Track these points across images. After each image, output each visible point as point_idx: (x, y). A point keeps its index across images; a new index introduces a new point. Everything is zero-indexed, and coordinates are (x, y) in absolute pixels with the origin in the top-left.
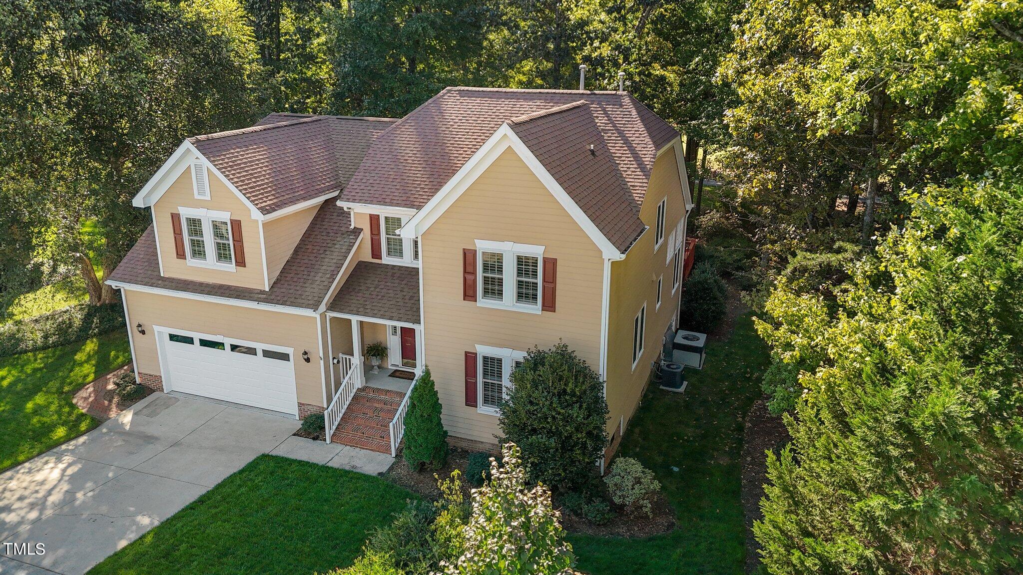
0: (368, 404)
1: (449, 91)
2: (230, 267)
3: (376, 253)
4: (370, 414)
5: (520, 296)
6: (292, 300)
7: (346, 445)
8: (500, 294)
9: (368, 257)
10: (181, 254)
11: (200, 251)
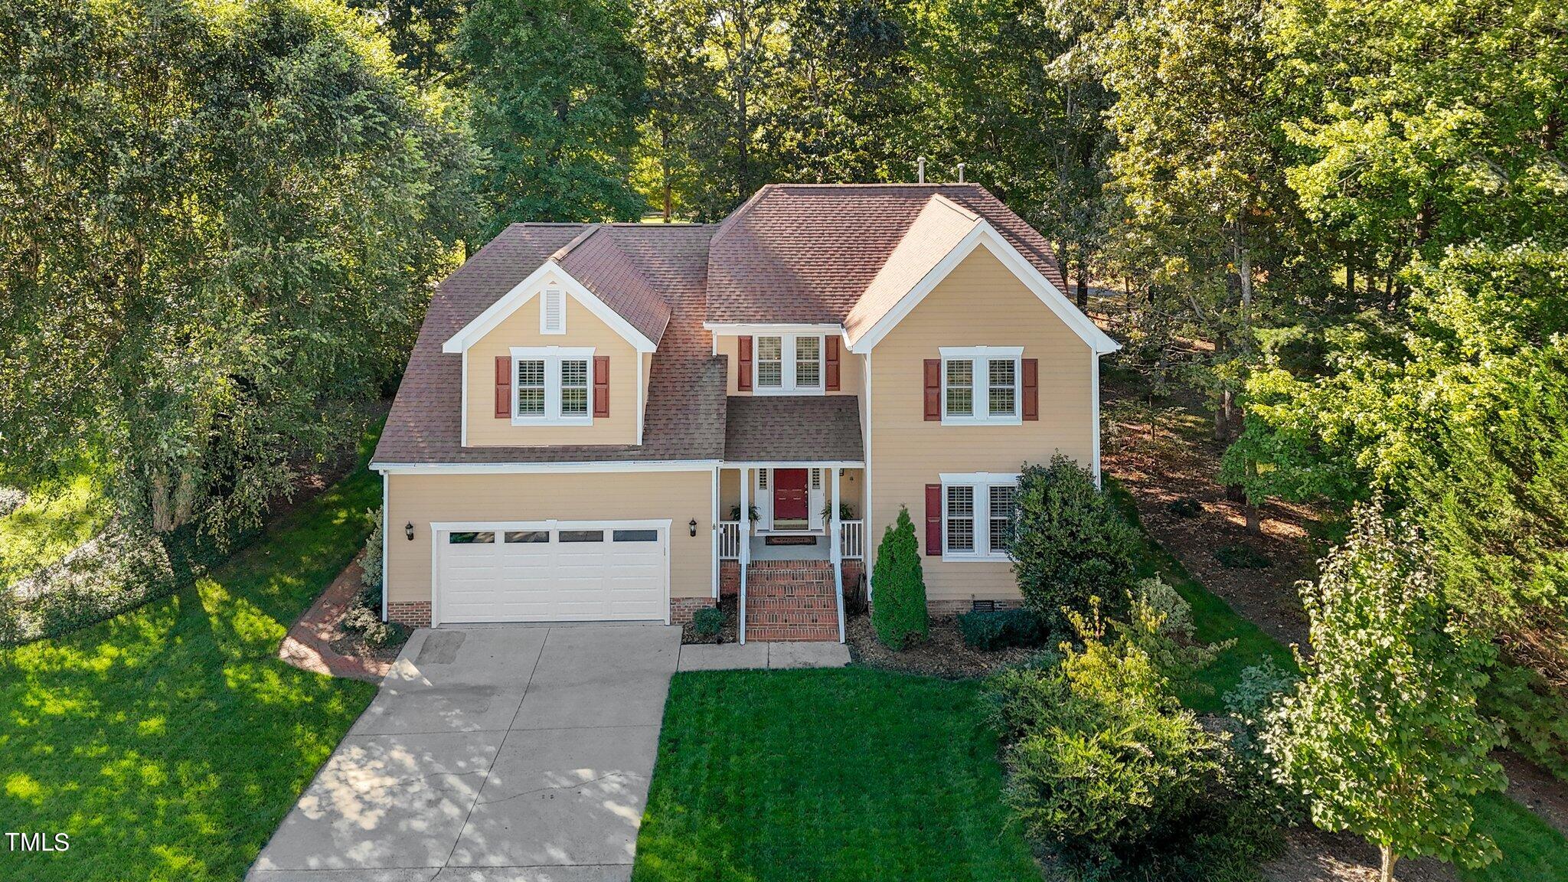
0: (768, 583)
1: (771, 190)
2: (586, 420)
3: (744, 385)
4: (779, 594)
5: (993, 408)
6: (682, 451)
7: (769, 641)
8: (968, 408)
9: (732, 390)
10: (502, 410)
11: (533, 403)
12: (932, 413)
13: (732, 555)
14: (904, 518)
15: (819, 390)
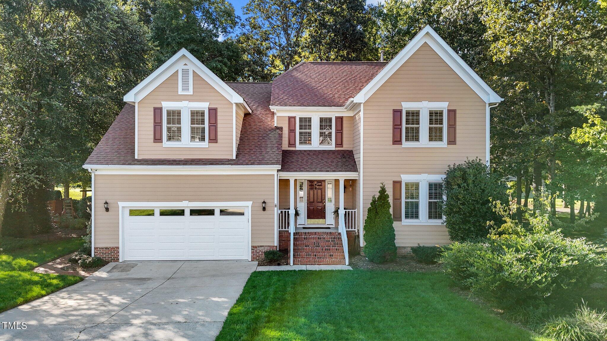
0: (305, 241)
2: (204, 144)
3: (292, 143)
4: (311, 245)
5: (430, 138)
7: (306, 264)
8: (416, 138)
9: (285, 146)
10: (158, 139)
11: (174, 135)
12: (397, 141)
13: (285, 228)
14: (383, 191)
15: (332, 147)
